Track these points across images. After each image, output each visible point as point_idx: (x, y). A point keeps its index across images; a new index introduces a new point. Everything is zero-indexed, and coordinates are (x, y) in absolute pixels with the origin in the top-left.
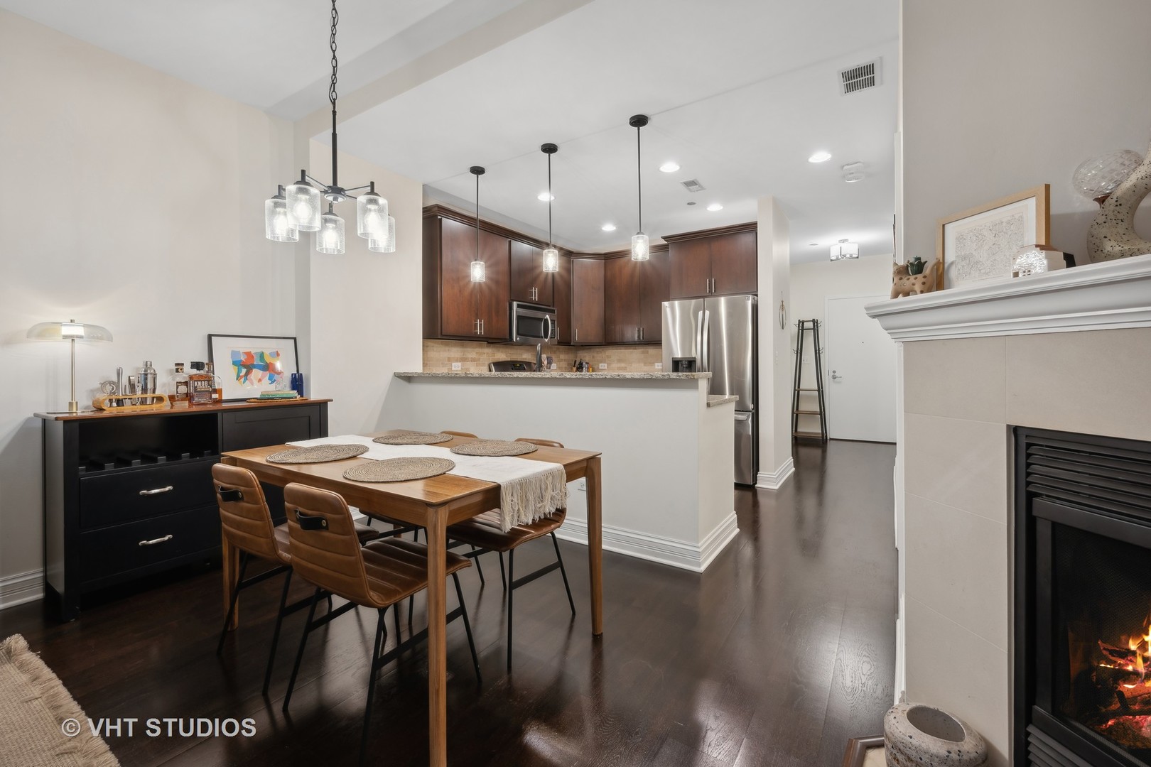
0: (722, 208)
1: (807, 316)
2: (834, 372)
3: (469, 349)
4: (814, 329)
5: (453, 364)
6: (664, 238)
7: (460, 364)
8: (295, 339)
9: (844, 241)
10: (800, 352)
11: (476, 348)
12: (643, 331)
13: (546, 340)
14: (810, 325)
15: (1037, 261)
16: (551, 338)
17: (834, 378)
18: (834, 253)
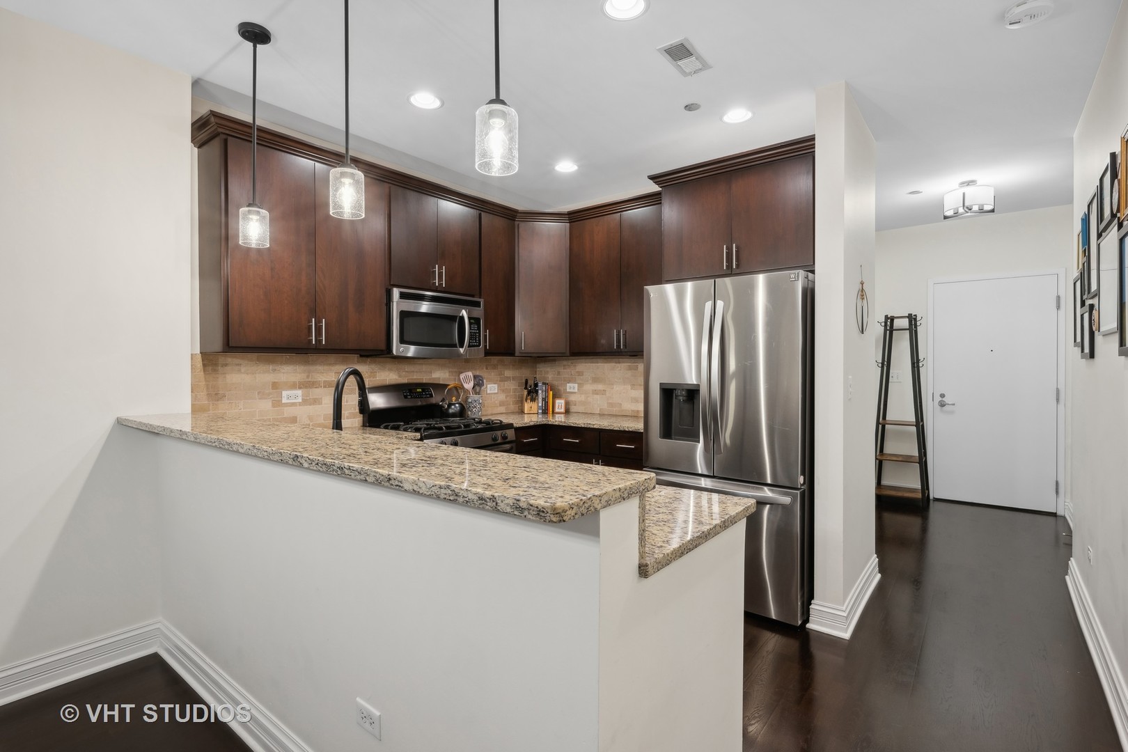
0: (749, 115)
1: (899, 309)
3: (319, 368)
4: (910, 329)
5: (285, 393)
6: (653, 178)
7: (299, 392)
9: (969, 183)
10: (886, 364)
11: (335, 364)
12: (625, 335)
13: (462, 350)
14: (905, 323)
16: (469, 346)
17: (942, 405)
18: (952, 206)
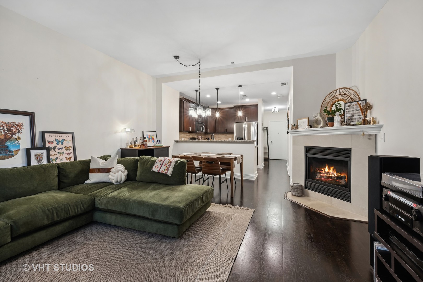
0: (249, 100)
2: (271, 141)
4: (266, 130)
5: (182, 138)
6: (234, 106)
8: (156, 132)
9: (275, 108)
12: (226, 130)
13: (203, 132)
14: (266, 128)
15: (307, 127)
17: (271, 143)
18: (273, 111)
